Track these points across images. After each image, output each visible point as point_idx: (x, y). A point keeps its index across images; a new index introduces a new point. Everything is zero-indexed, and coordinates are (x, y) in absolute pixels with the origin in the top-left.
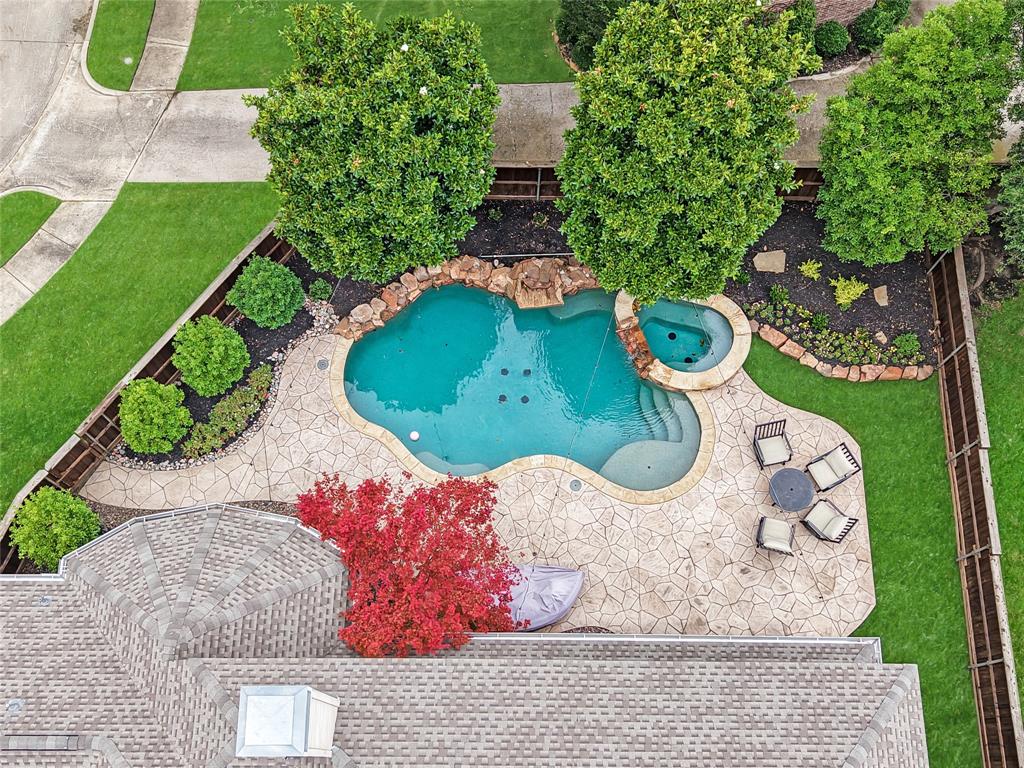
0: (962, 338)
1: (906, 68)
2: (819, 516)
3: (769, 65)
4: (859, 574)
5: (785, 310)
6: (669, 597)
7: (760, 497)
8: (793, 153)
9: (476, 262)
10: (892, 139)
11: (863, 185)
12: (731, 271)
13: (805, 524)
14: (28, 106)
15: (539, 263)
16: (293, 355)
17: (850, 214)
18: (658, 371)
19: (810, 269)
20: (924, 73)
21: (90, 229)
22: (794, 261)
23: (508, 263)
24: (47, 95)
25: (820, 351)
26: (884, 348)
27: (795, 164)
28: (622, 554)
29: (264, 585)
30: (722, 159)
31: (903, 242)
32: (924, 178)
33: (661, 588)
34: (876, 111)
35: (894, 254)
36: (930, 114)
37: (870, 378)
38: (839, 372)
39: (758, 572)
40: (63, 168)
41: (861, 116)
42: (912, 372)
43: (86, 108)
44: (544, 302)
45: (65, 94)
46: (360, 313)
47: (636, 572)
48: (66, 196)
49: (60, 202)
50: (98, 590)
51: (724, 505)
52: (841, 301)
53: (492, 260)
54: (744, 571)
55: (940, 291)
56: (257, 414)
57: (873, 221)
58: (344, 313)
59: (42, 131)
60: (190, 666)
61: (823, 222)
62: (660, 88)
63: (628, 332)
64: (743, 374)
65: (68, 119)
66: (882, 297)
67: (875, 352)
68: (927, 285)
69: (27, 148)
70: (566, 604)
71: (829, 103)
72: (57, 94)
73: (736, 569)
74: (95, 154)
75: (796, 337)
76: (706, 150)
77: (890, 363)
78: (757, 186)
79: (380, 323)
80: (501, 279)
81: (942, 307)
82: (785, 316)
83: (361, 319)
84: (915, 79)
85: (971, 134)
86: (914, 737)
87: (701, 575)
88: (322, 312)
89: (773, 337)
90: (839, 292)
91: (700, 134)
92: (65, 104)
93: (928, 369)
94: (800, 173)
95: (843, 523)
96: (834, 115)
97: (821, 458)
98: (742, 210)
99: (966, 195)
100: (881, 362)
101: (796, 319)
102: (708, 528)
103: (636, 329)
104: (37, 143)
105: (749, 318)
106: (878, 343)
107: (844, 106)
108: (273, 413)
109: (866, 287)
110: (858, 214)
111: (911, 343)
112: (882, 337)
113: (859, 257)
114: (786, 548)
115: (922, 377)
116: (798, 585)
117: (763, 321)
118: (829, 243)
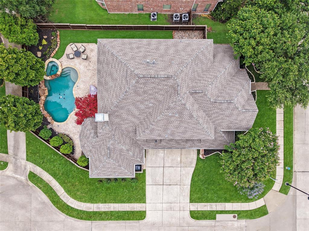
0: (52, 25)
1: (3, 29)
2: (81, 50)
3: (3, 51)
4: (90, 45)
5: (48, 52)
6: (94, 73)
7: (79, 59)
8: (19, 49)
9: (40, 102)
10: (16, 33)
11: (25, 38)
12: (40, 60)
13: (83, 52)
14: (12, 179)
15: (40, 91)
16: (57, 131)
17: (30, 41)
18: (59, 73)
19: (40, 48)
20: (4, 26)
21: (35, 165)
22: (39, 50)
23: (40, 97)
24: (9, 176)
25: (55, 48)
26: (54, 37)
27: (21, 49)
28: (88, 80)
29: (90, 128)
30: (20, 60)
31: (35, 33)
32: (23, 28)
33: (93, 74)
34: (11, 35)
35: (37, 35)
36: (11, 26)
37: (59, 40)
38: (58, 45)
39: (90, 60)
40: (24, 171)
41: (12, 37)
42: (58, 33)
43: (12, 169)
44: (47, 91)
45: (9, 173)
46: (49, 120)
47: (91, 78)
48: (29, 170)
49: (30, 171)
50: (91, 151)
51: (80, 64)
52: (46, 44)
53: (39, 99)
54: (90, 62)
55: (44, 28)
56: (67, 135)
57: (31, 37)
58: (49, 123)
59: (17, 176)
60: (99, 135)
61: (31, 45)
62: (8, 68)
63: (52, 78)
64: (59, 60)
65: (14, 172)
66: (45, 37)
67: (55, 39)
68: (43, 29)
69: (20, 178)
70: (95, 88)
71: (10, 42)
72: (9, 175)
73: (90, 63)
74: (21, 166)
75: (53, 51)
76: (19, 62)
77: (57, 37)
78: (25, 55)
79: (51, 117)
80: (43, 98)
81: (47, 28)
82: (49, 53)
83: (50, 120)
84: (5, 28)
85: (15, 20)
86: (106, 40)
87: (91, 68)
88: (49, 126)
89: (53, 55)
90: (44, 44)
91: (16, 63)
92: (11, 173)
93: (58, 31)
94: (23, 48)
95: (82, 47)
96: (12, 42)
97: (73, 49)
98: (29, 57)
99: (26, 22)
100: (57, 38)
101: (49, 51)
102: (84, 67)
103: (51, 76)
104: (19, 177)
105: (49, 58)
106: (53, 38)
107: (10, 40)
108: (67, 133)
109: (43, 39)
110: (30, 40)
111: (53, 33)
112: (52, 38)
113: (38, 40)
114: (86, 55)
115: (59, 32)
116: (92, 54)
117: (50, 56)
118: (35, 44)
